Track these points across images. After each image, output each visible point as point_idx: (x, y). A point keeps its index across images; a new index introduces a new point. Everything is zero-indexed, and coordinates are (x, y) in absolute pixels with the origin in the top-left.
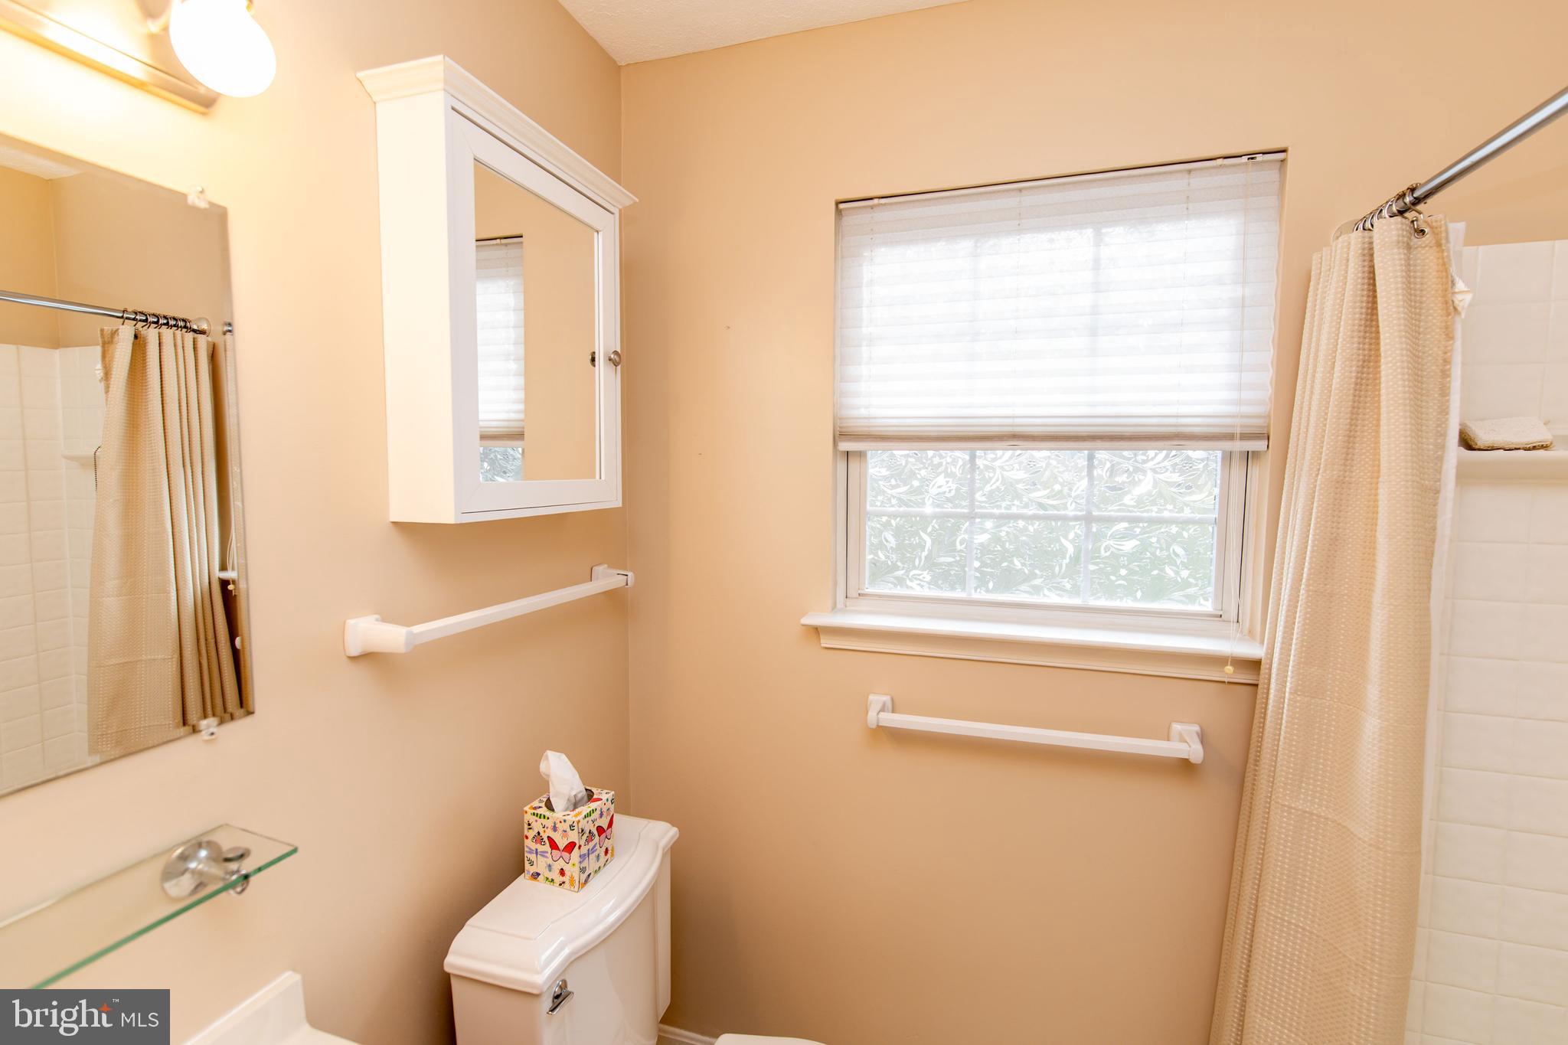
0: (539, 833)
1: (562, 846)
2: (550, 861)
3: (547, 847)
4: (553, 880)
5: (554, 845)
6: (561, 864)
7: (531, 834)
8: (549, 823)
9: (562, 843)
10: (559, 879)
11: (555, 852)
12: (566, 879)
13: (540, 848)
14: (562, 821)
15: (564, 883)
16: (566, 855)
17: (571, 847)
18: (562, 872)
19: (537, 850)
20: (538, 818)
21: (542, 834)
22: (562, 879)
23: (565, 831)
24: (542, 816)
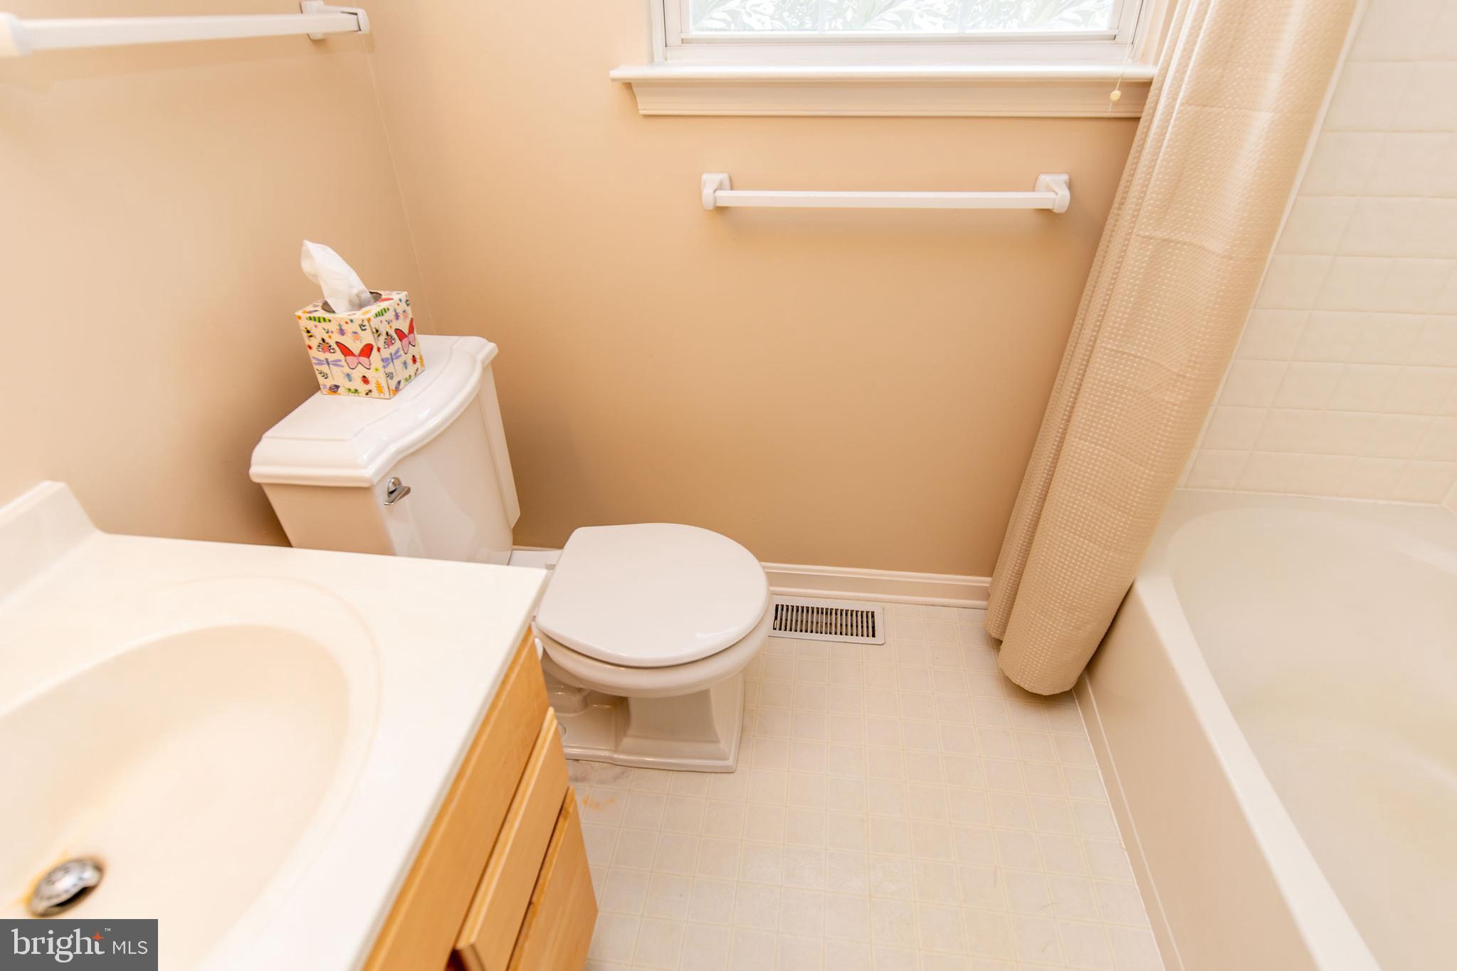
0: (323, 340)
1: (356, 351)
2: (347, 370)
3: (339, 355)
4: (356, 391)
5: (346, 351)
6: (360, 371)
7: (314, 342)
8: (333, 327)
9: (356, 347)
10: (363, 388)
11: (350, 358)
12: (372, 386)
13: (331, 357)
14: (348, 321)
15: (370, 391)
16: (363, 359)
17: (367, 350)
18: (365, 380)
19: (327, 359)
20: (317, 323)
21: (327, 340)
22: (367, 387)
23: (355, 333)
24: (322, 320)
